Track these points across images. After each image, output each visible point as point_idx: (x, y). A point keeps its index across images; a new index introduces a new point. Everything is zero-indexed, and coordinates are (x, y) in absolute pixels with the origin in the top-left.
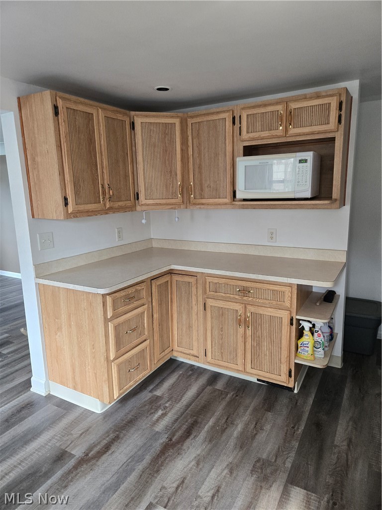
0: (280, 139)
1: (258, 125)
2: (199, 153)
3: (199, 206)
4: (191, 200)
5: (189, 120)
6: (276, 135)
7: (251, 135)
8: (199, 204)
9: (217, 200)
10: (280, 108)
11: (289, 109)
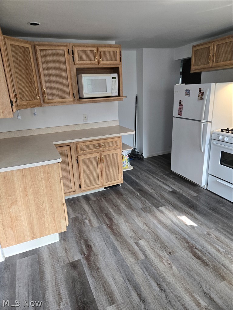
0: (95, 66)
1: (84, 57)
2: (48, 70)
3: (51, 104)
4: (46, 100)
5: (37, 47)
6: (94, 64)
7: (81, 62)
8: (52, 103)
9: (64, 100)
10: (95, 49)
11: (99, 51)
